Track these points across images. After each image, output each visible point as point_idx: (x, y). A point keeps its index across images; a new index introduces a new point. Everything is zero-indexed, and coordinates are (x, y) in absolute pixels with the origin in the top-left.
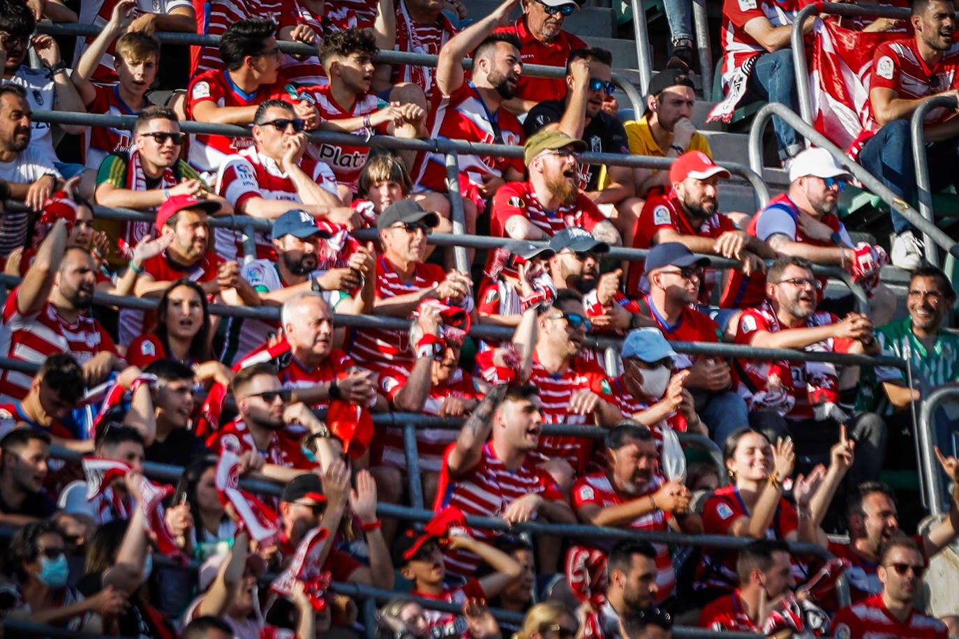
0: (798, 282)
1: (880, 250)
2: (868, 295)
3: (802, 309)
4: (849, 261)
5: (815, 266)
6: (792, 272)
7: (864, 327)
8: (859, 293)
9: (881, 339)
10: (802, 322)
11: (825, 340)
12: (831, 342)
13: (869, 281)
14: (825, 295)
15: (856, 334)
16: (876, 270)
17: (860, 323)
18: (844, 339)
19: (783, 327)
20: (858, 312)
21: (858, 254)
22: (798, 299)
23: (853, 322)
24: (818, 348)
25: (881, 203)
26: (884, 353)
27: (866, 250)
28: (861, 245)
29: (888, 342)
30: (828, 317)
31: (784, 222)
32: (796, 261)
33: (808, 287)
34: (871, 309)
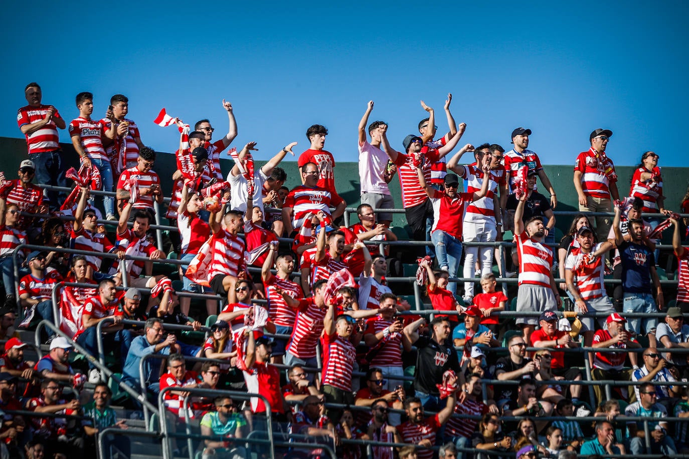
0: (53, 388)
1: (84, 376)
2: (79, 393)
3: (55, 398)
4: (72, 380)
5: (60, 382)
6: (51, 384)
7: (77, 405)
8: (76, 392)
9: (84, 409)
10: (53, 403)
11: (63, 409)
12: (65, 411)
13: (80, 387)
14: (63, 393)
15: (75, 407)
16: (82, 384)
17: (76, 403)
18: (70, 409)
19: (47, 405)
20: (75, 399)
21: (76, 378)
22: (53, 394)
23: (74, 403)
24: (60, 412)
25: (85, 358)
26: (85, 415)
27: (78, 377)
28: (77, 374)
29: (87, 412)
30: (64, 401)
31: (48, 365)
32: (52, 380)
33: (57, 390)
34: (80, 399)
